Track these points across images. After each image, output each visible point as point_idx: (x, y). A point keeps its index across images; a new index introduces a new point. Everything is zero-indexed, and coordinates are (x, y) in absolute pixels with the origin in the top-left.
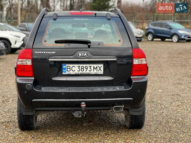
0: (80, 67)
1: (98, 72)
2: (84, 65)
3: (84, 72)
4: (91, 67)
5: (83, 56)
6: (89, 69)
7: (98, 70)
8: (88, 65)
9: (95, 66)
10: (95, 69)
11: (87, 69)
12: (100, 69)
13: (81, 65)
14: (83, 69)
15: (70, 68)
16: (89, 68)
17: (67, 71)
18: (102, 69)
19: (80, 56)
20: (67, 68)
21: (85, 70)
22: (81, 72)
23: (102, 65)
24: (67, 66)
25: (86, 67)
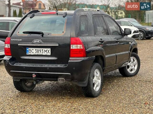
0: (36, 50)
1: (47, 54)
2: (39, 49)
3: (39, 53)
4: (43, 50)
5: (37, 43)
6: (42, 52)
7: (47, 53)
8: (41, 49)
9: (46, 49)
10: (46, 52)
11: (41, 51)
12: (48, 52)
13: (37, 49)
14: (38, 51)
15: (30, 51)
16: (42, 50)
17: (29, 52)
18: (50, 51)
19: (35, 43)
20: (29, 51)
21: (40, 52)
22: (37, 53)
23: (50, 49)
24: (29, 49)
25: (40, 50)
